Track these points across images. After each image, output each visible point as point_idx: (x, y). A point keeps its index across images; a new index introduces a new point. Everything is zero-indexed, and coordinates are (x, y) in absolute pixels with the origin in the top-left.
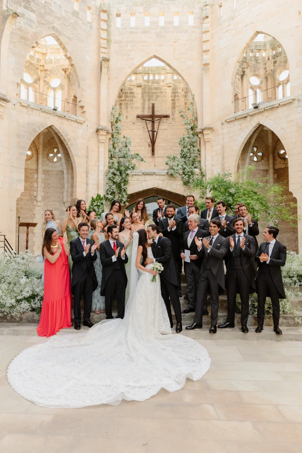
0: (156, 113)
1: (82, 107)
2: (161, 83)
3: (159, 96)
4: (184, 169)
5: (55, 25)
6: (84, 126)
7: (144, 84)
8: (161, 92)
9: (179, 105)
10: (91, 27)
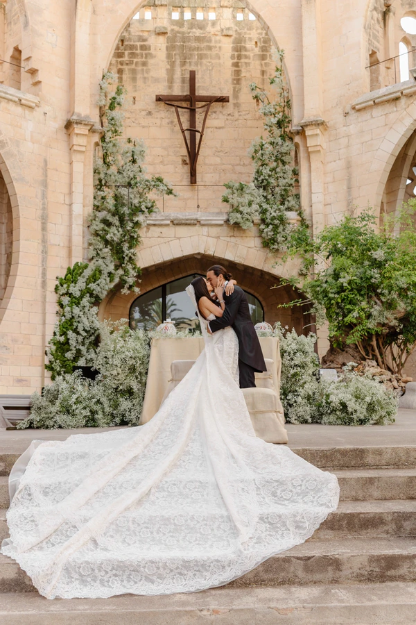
0: (200, 92)
1: (33, 72)
2: (209, 28)
3: (205, 56)
4: (264, 212)
6: (38, 113)
7: (172, 30)
8: (210, 48)
9: (248, 75)
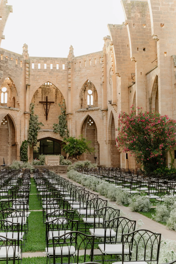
1: (18, 104)
2: (50, 87)
3: (50, 93)
4: (60, 130)
5: (9, 73)
6: (19, 112)
7: (43, 87)
8: (50, 91)
9: (58, 97)
10: (22, 70)
